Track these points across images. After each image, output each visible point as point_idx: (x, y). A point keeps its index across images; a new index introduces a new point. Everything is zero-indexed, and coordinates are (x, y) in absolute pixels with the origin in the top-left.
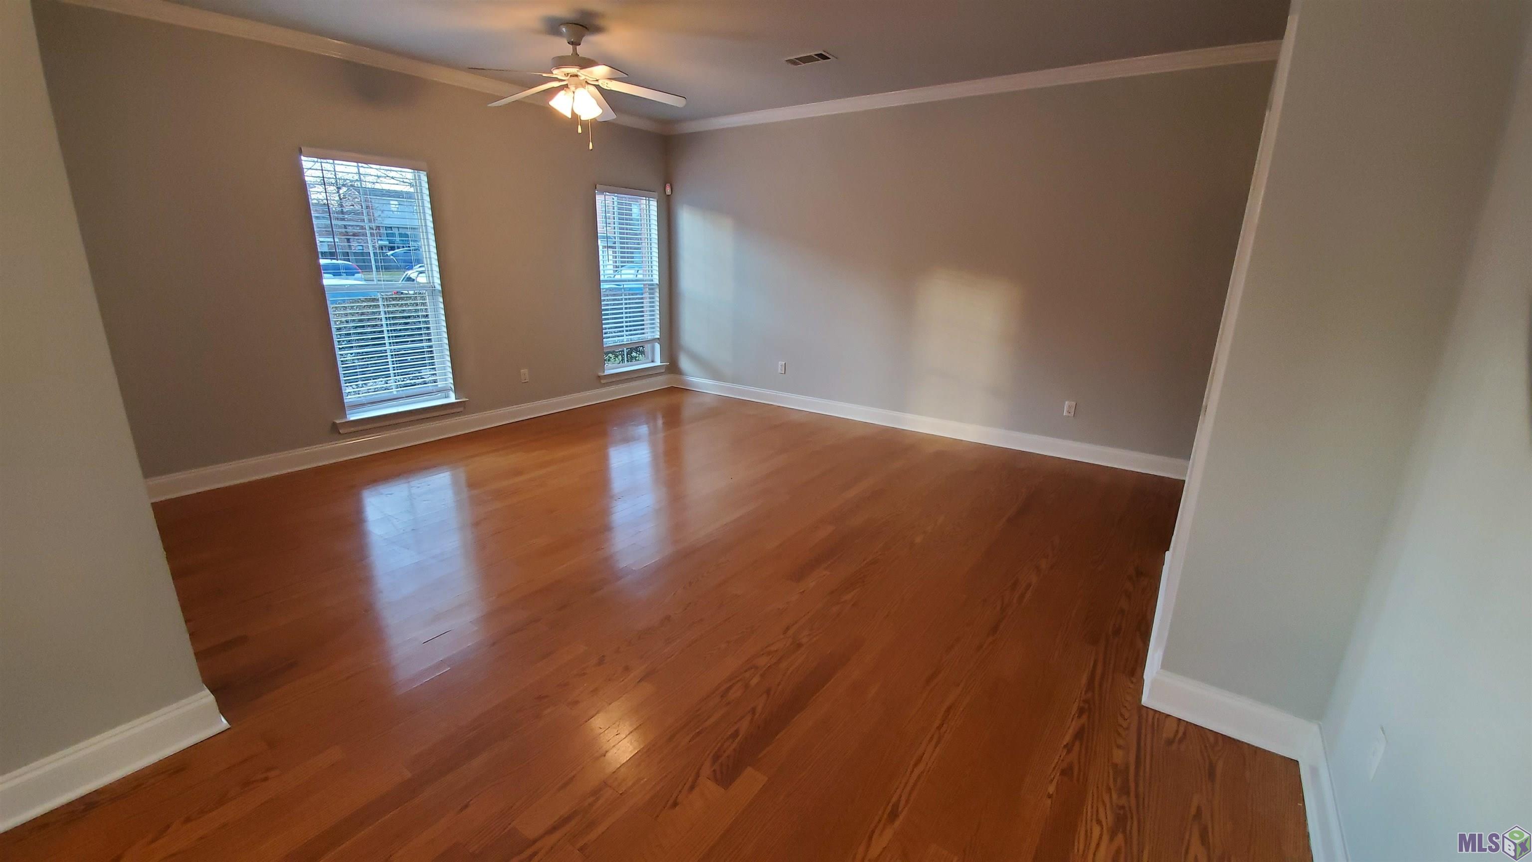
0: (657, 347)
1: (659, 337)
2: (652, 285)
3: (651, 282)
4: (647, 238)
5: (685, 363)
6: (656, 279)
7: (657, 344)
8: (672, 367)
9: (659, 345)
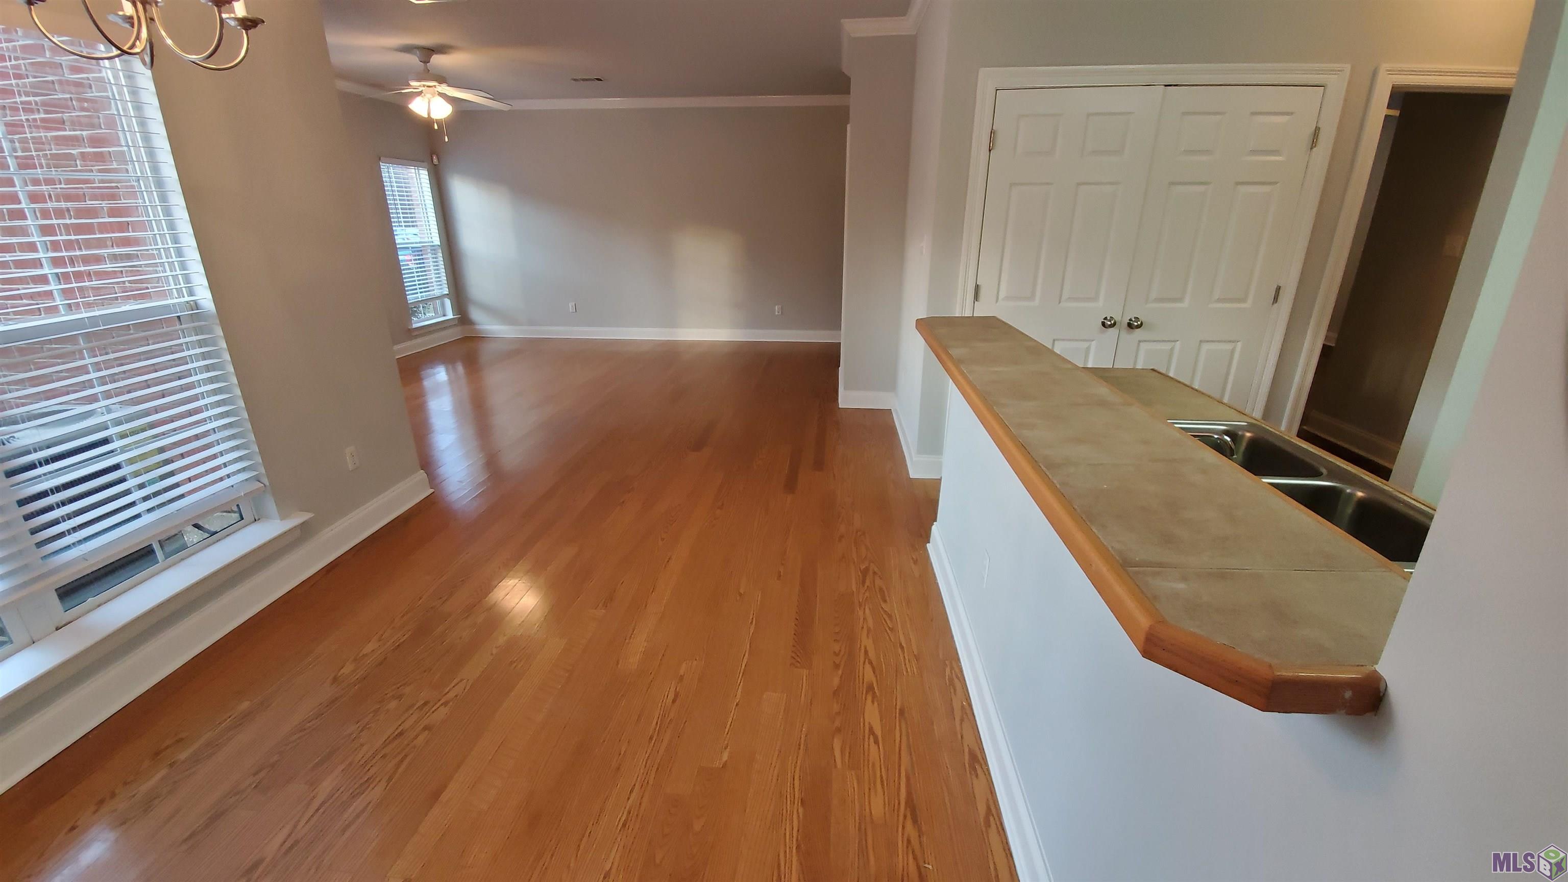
0: (448, 302)
1: (448, 293)
2: (433, 246)
3: (432, 244)
4: (422, 204)
5: (476, 315)
6: (437, 241)
7: (447, 299)
8: (463, 318)
9: (449, 301)
